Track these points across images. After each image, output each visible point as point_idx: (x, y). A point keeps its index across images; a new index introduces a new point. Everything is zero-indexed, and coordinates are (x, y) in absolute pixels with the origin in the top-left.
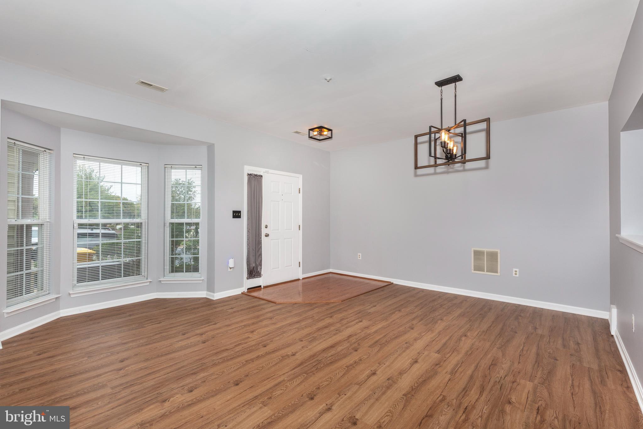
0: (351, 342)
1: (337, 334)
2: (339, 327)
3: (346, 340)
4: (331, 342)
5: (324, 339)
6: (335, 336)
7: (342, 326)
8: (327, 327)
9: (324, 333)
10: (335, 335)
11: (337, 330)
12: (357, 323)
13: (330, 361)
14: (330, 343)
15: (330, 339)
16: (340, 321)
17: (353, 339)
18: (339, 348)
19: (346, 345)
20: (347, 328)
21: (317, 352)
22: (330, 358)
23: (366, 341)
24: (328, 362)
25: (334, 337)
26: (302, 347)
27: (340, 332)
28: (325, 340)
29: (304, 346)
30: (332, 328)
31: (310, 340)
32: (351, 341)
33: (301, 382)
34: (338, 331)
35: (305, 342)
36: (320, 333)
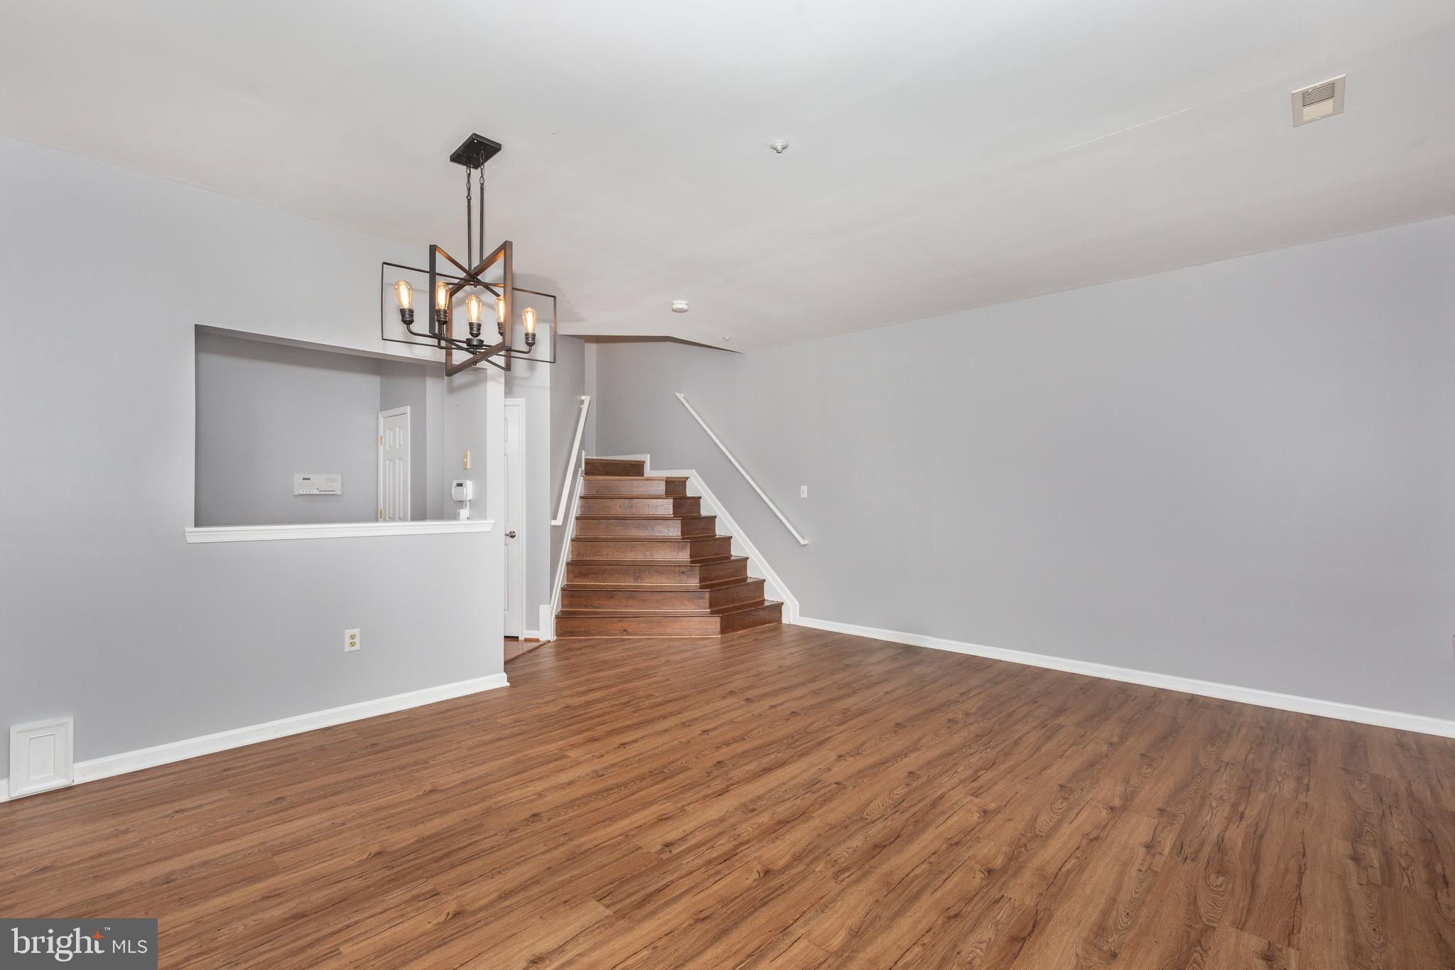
0: (723, 779)
1: (752, 801)
2: (746, 820)
3: (733, 784)
4: (770, 780)
5: (786, 787)
6: (758, 793)
7: (734, 827)
8: (780, 822)
9: (788, 804)
10: (760, 798)
11: (754, 810)
12: (683, 839)
13: (772, 746)
14: (773, 778)
15: (772, 787)
16: (736, 847)
17: (718, 785)
18: (752, 767)
19: (736, 774)
20: (722, 820)
21: (798, 760)
22: (771, 751)
23: (689, 782)
24: (775, 745)
25: (761, 791)
26: (831, 770)
27: (744, 805)
28: (784, 784)
29: (827, 771)
30: (765, 820)
31: (818, 786)
32: (725, 781)
33: (811, 724)
34: (749, 809)
35: (829, 781)
36: (798, 802)
